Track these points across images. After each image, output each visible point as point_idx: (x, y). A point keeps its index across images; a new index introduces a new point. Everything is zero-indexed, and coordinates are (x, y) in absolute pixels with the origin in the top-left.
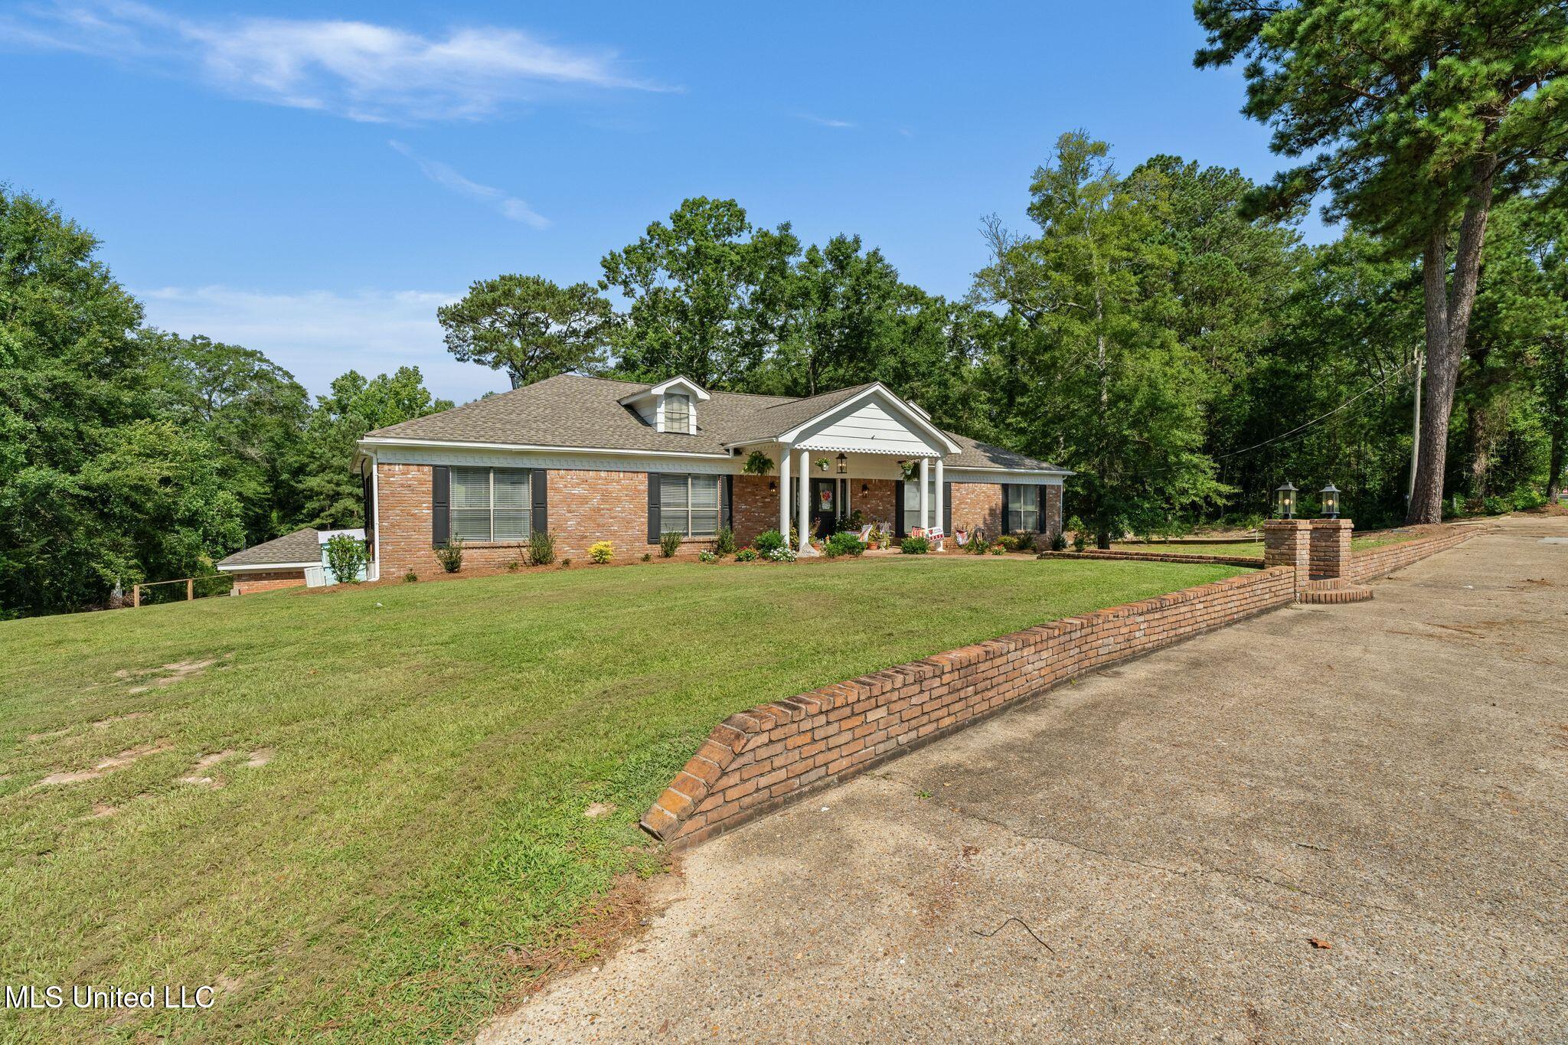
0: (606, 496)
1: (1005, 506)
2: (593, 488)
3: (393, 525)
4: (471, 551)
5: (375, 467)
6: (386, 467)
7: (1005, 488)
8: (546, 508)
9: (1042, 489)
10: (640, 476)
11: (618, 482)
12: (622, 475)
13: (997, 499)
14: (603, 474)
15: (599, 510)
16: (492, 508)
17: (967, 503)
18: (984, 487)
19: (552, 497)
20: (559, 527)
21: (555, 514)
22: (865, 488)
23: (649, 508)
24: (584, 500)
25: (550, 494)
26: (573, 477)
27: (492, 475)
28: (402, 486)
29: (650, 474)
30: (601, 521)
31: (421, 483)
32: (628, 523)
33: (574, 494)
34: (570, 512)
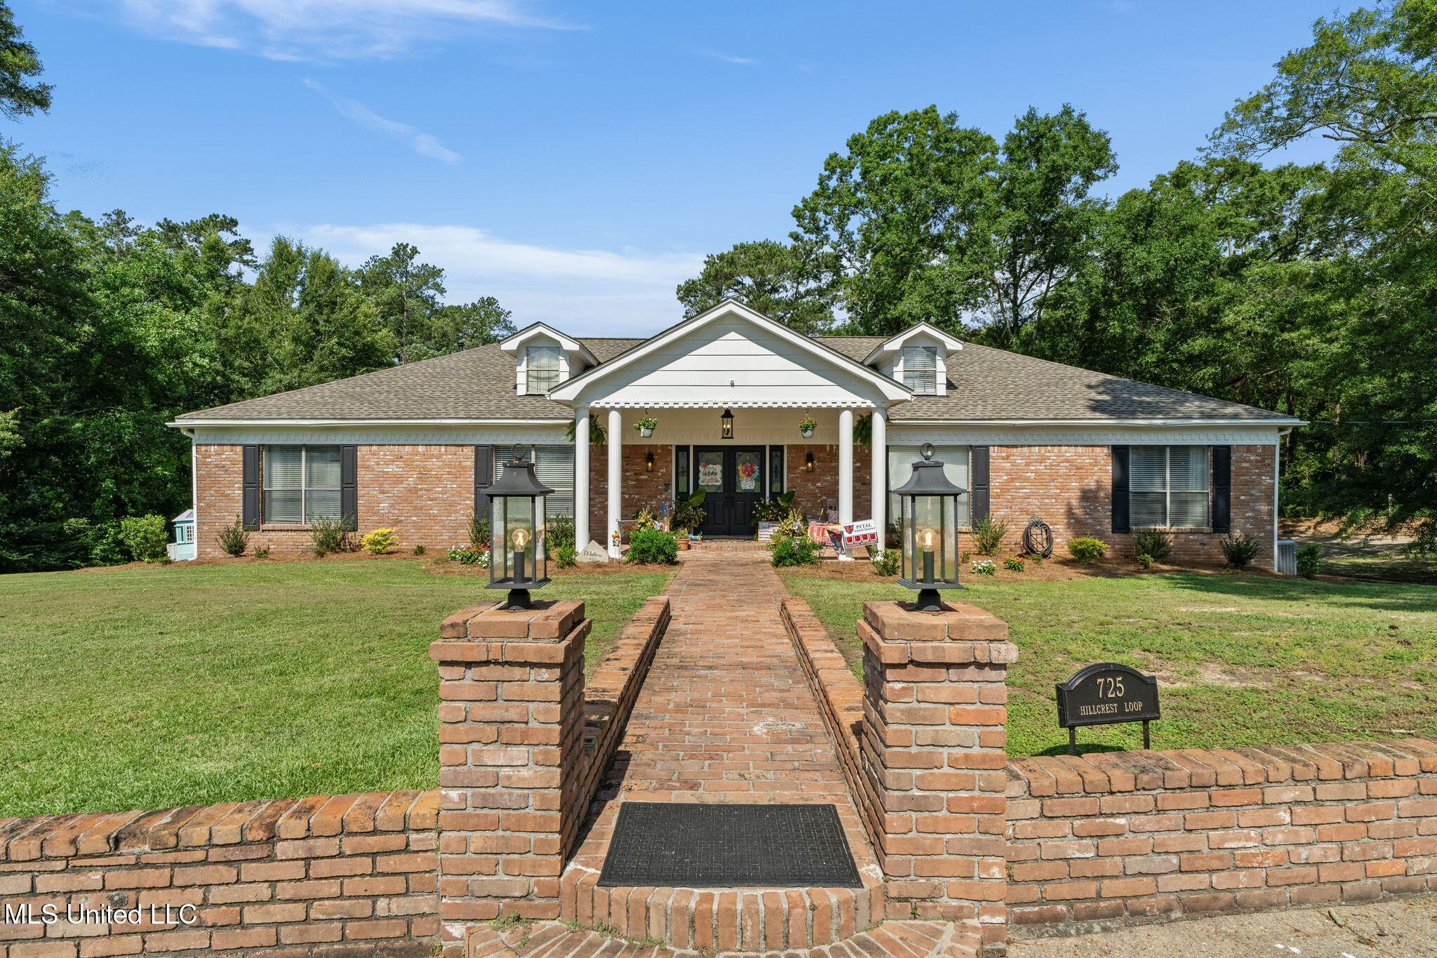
0: (424, 475)
1: (1120, 486)
2: (409, 465)
3: (209, 506)
4: (280, 534)
5: (194, 448)
6: (203, 448)
7: (1120, 454)
8: (356, 487)
9: (1221, 456)
10: (466, 450)
11: (439, 457)
12: (443, 449)
13: (1102, 472)
14: (421, 449)
15: (417, 490)
16: (303, 488)
17: (1027, 479)
18: (1069, 452)
19: (363, 476)
20: (372, 510)
21: (365, 495)
22: (810, 458)
23: (476, 488)
24: (398, 480)
25: (361, 472)
26: (386, 453)
27: (303, 453)
28: (216, 466)
29: (477, 447)
30: (417, 503)
31: (234, 463)
32: (450, 506)
33: (387, 473)
34: (382, 492)
